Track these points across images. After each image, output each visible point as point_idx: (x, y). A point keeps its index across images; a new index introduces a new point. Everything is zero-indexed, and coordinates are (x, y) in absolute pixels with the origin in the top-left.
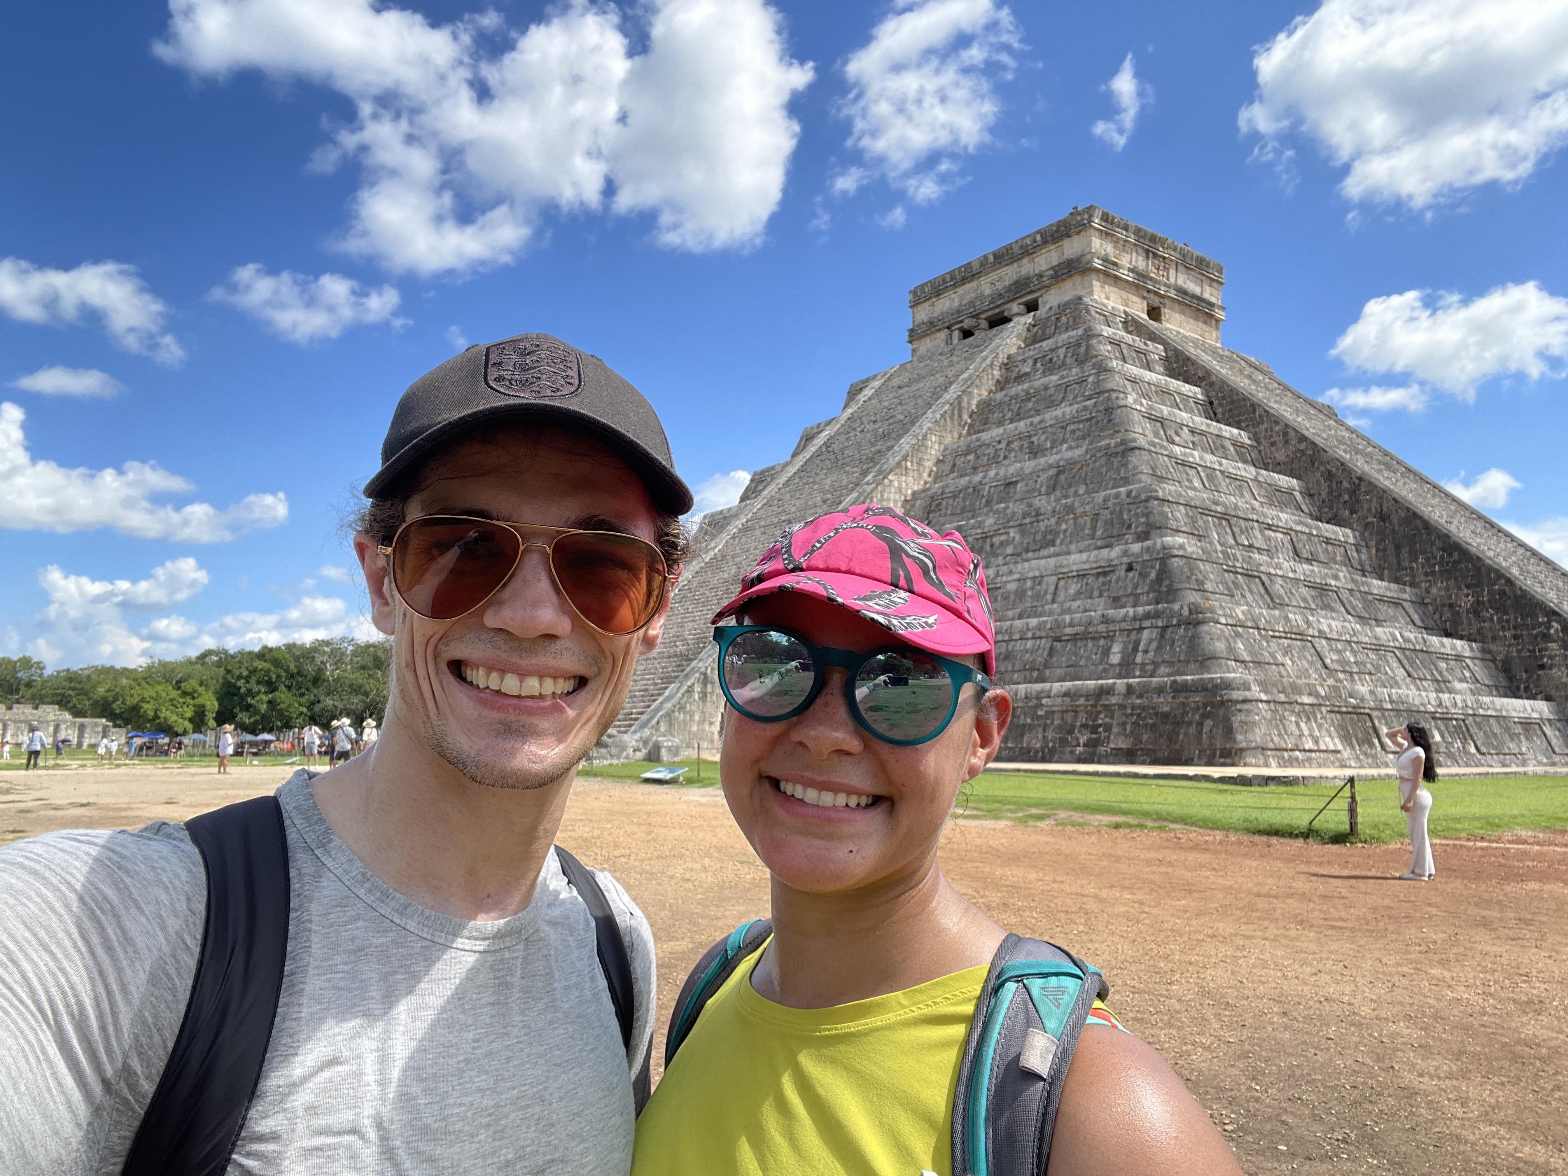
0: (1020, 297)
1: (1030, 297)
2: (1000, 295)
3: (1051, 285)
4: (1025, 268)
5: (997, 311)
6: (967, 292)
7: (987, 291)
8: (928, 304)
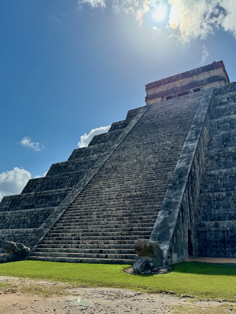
0: (194, 87)
1: (197, 88)
2: (185, 87)
3: (207, 84)
4: (195, 78)
5: (183, 91)
6: (170, 86)
7: (178, 86)
8: (153, 89)
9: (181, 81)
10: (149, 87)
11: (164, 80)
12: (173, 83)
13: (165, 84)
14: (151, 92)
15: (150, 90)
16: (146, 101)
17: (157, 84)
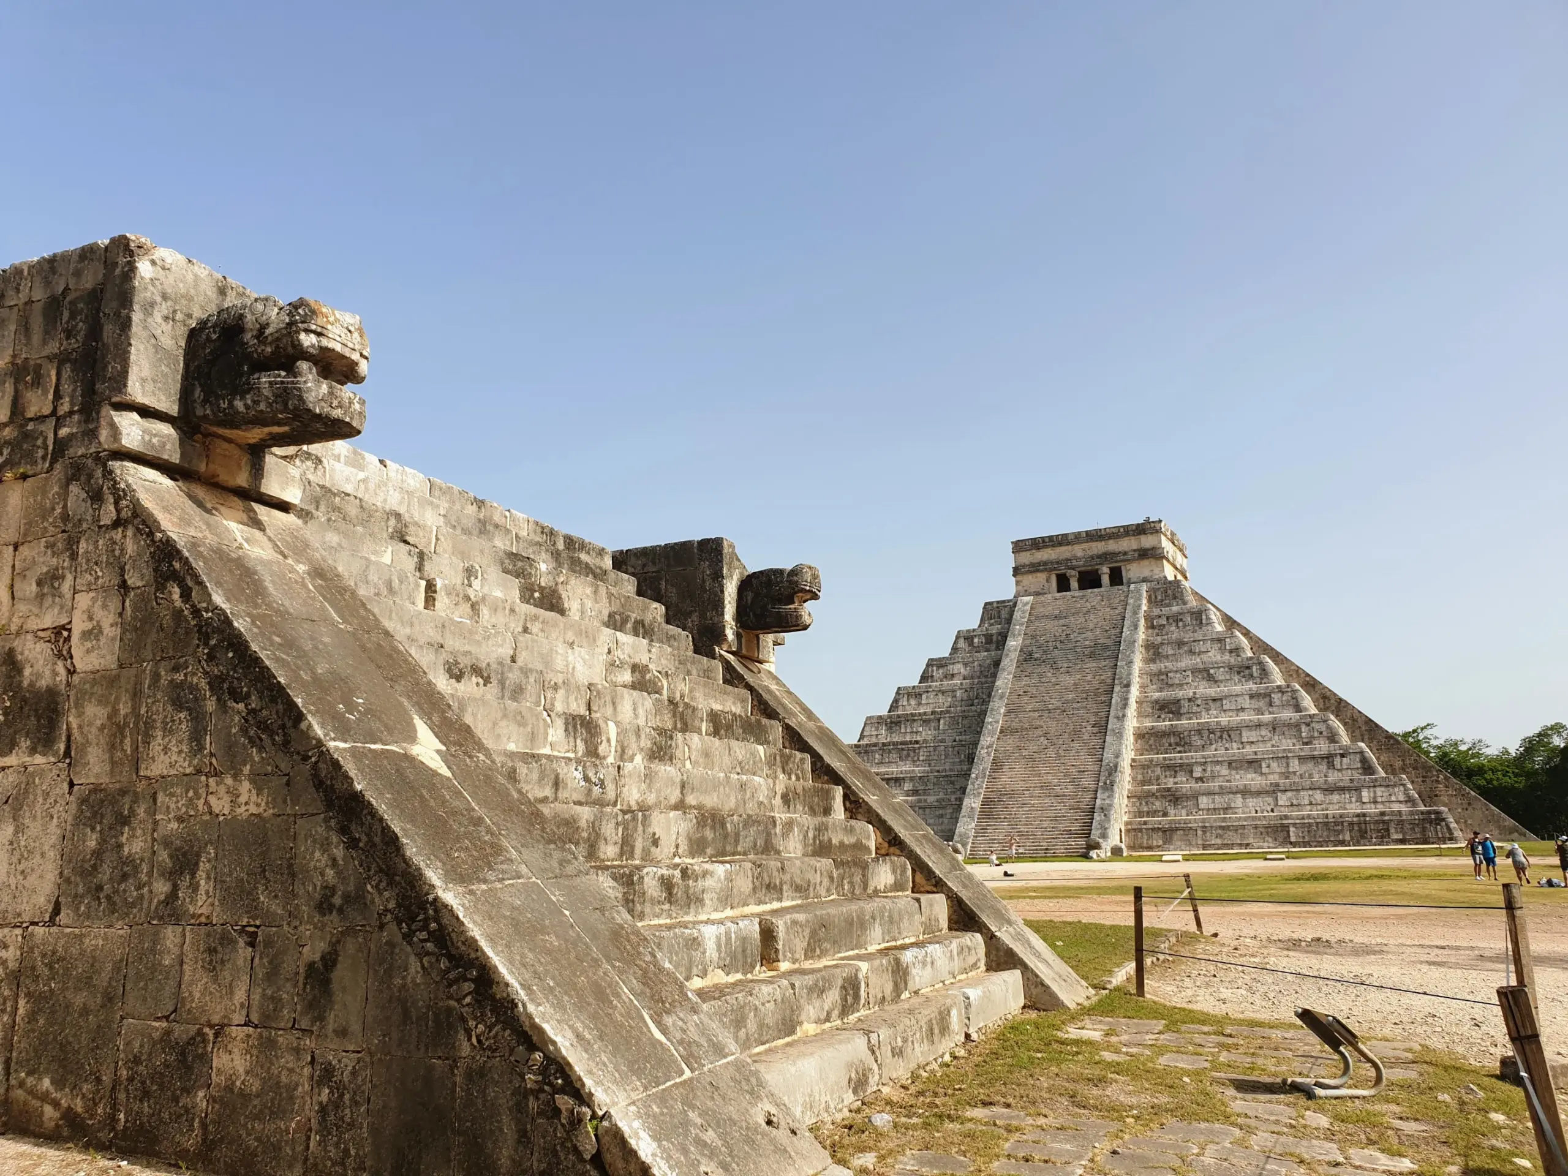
0: (1109, 563)
1: (1116, 565)
2: (1093, 559)
3: (1131, 561)
5: (1090, 568)
6: (1063, 552)
7: (1080, 554)
8: (1028, 553)
9: (1085, 546)
10: (1019, 547)
11: (1051, 538)
12: (1070, 547)
13: (1053, 546)
14: (1026, 558)
15: (1022, 554)
16: (1014, 575)
17: (1036, 544)
